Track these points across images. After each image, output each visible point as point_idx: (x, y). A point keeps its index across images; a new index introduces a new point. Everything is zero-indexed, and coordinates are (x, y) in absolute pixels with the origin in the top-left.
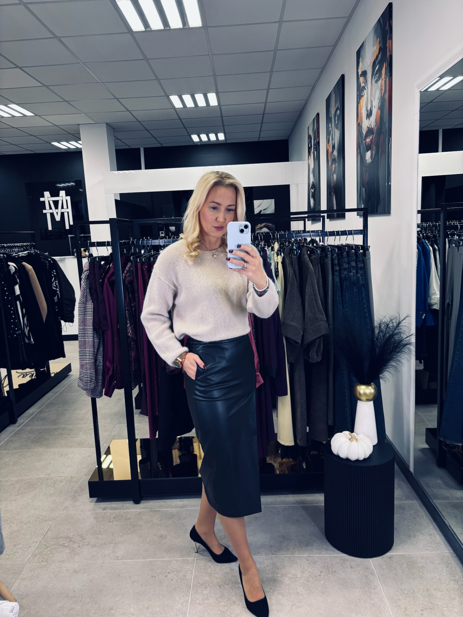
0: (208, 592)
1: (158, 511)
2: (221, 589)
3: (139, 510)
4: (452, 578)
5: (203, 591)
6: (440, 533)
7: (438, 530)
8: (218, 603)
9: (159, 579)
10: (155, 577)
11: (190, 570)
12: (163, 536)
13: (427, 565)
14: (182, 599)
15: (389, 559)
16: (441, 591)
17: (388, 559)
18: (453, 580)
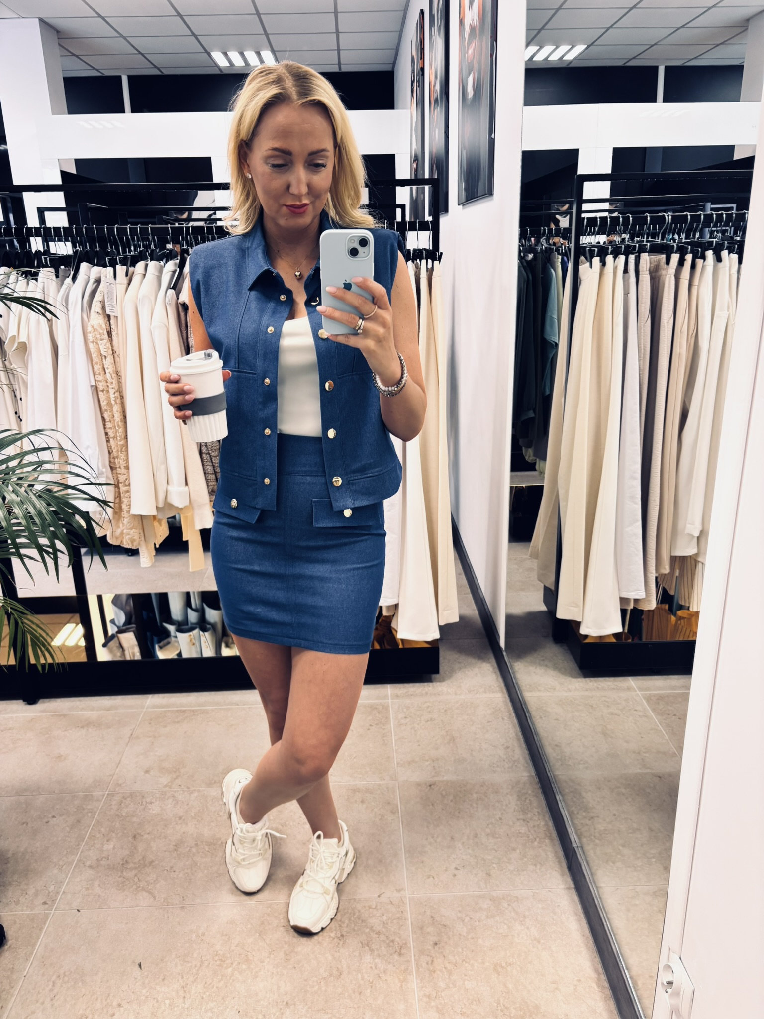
0: (112, 846)
1: (65, 716)
2: (135, 840)
3: (32, 715)
4: (521, 817)
5: (103, 845)
6: (524, 746)
7: (522, 740)
8: (123, 864)
9: (33, 827)
10: (27, 824)
11: (90, 812)
12: (62, 756)
13: (487, 796)
14: (64, 858)
15: (429, 788)
16: (497, 838)
17: (427, 788)
18: (521, 819)
